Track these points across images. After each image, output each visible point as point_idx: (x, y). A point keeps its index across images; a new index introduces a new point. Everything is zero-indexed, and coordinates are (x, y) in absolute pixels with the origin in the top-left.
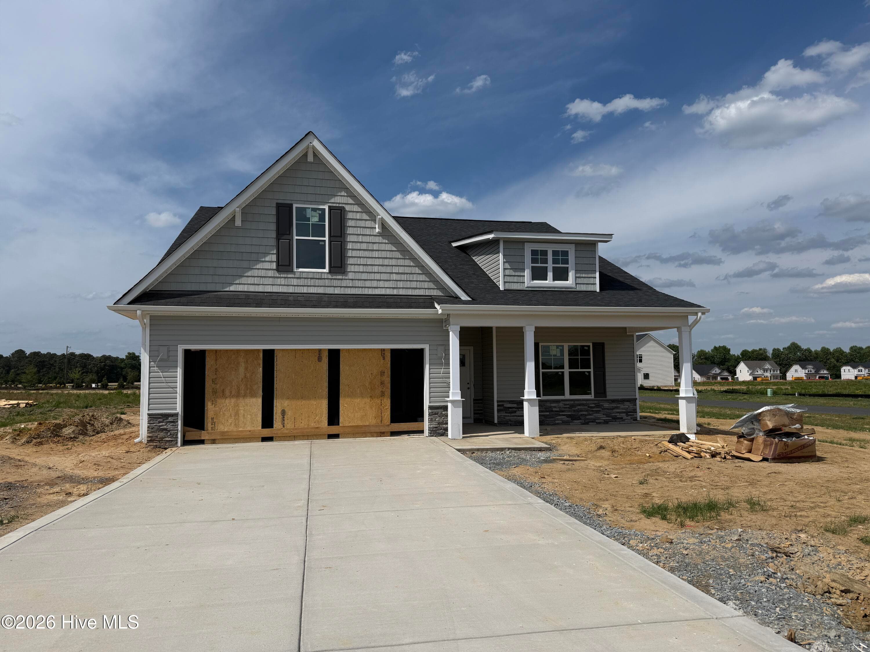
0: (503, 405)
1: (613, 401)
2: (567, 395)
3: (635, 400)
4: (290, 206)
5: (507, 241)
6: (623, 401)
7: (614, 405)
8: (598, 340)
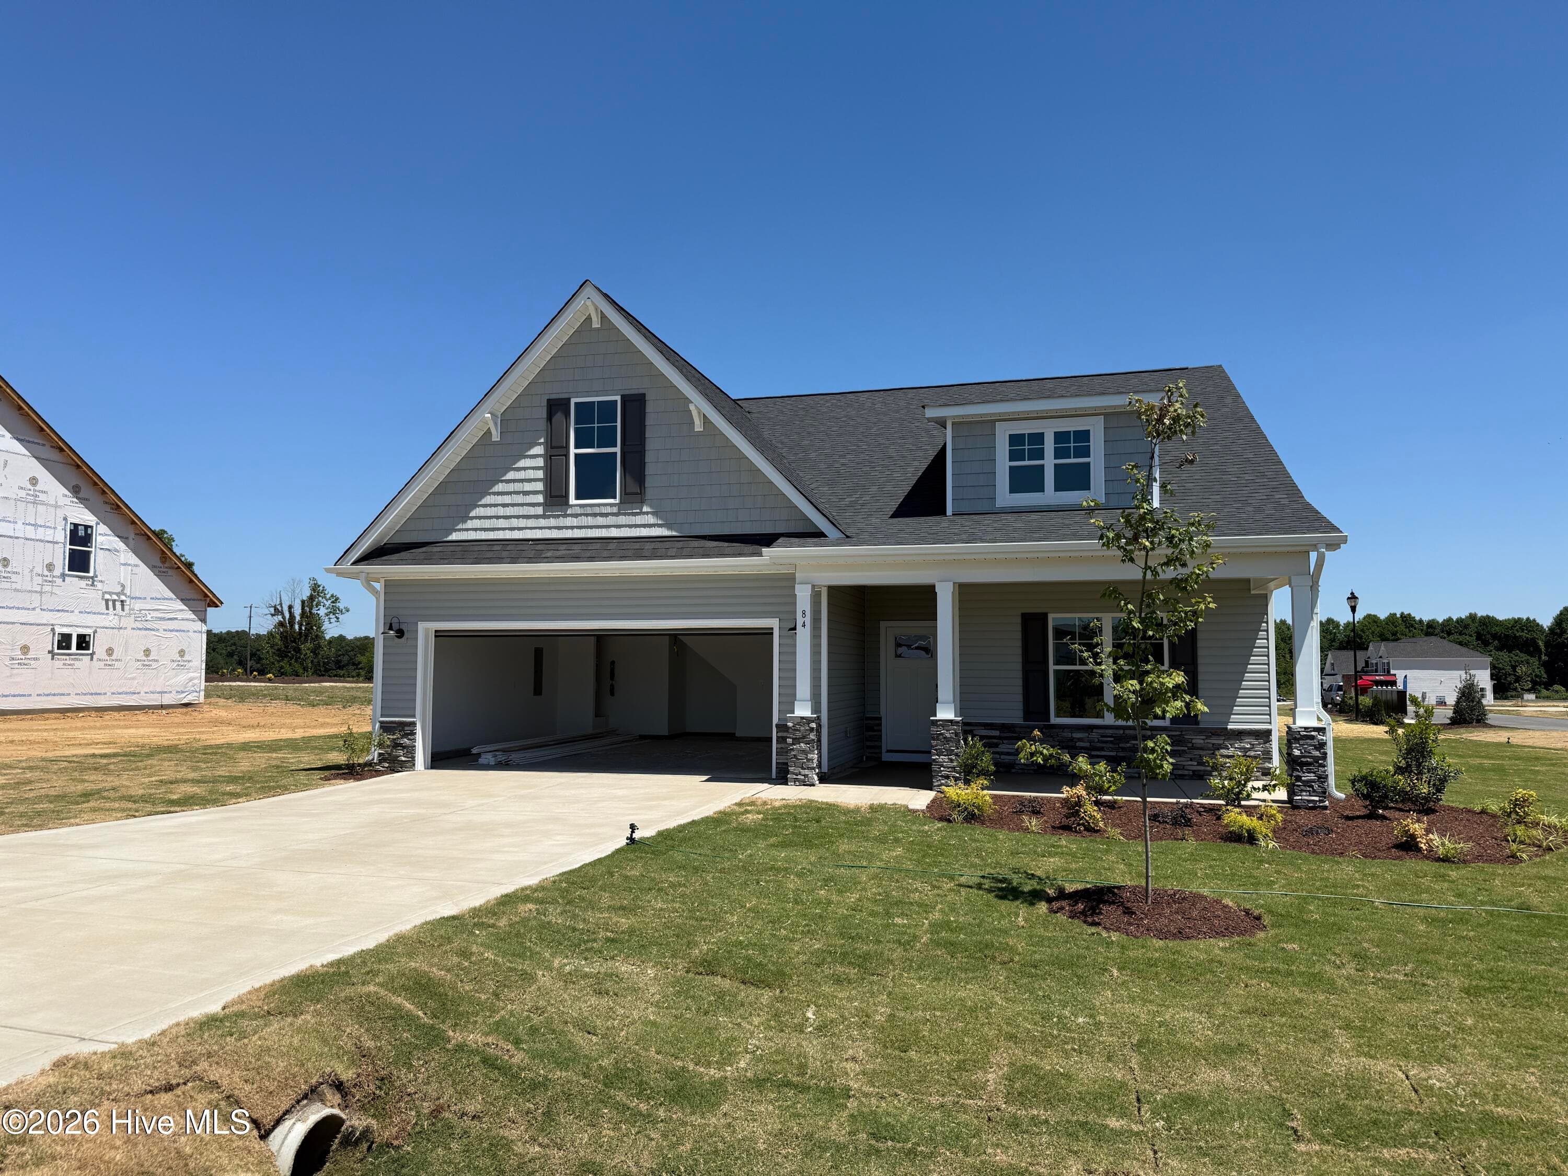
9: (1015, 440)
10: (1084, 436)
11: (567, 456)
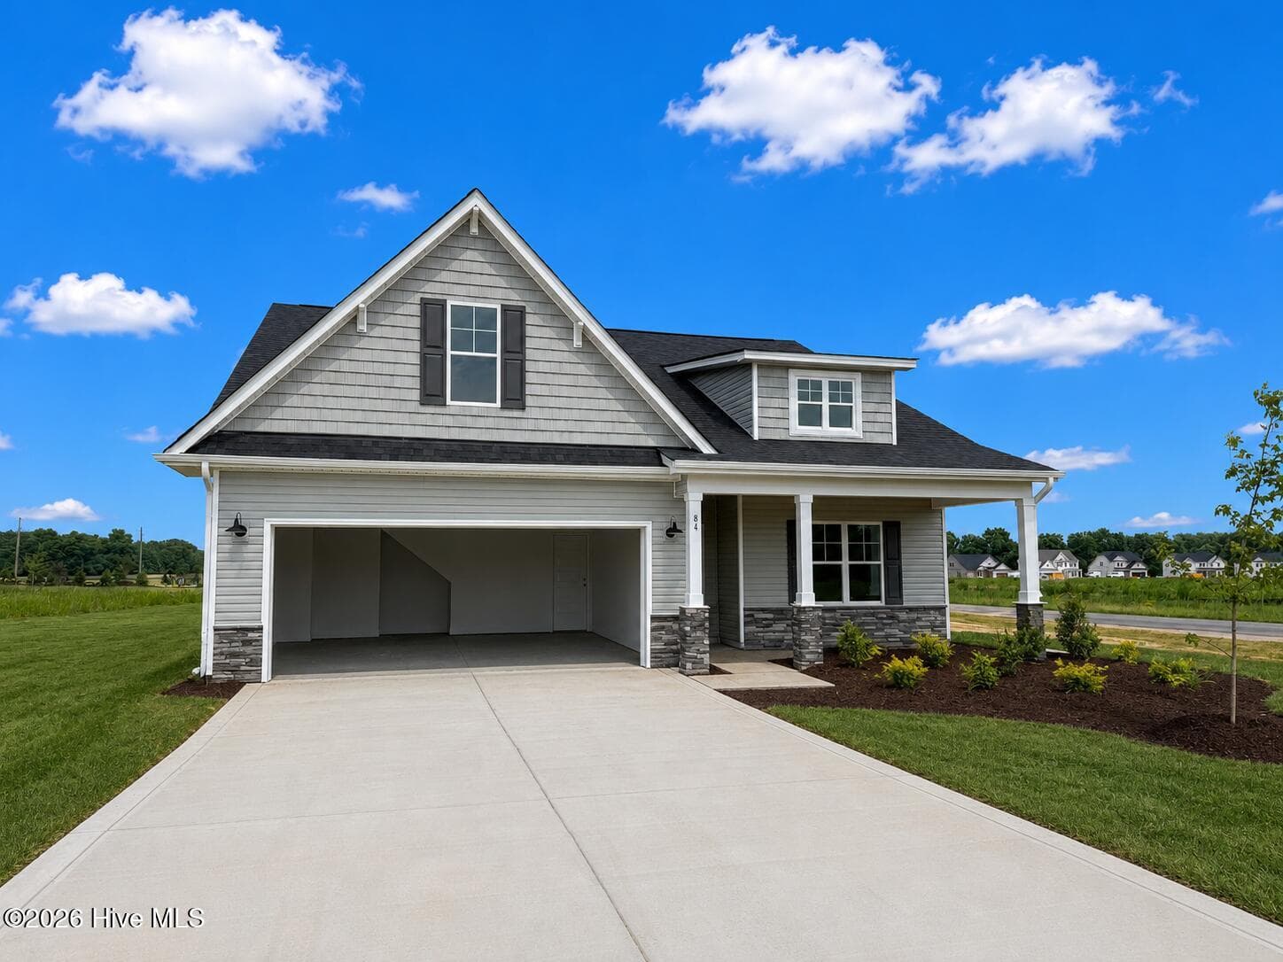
0: (753, 616)
1: (911, 609)
2: (847, 601)
3: (944, 608)
4: (443, 304)
5: (763, 365)
6: (926, 609)
7: (914, 615)
8: (892, 518)
9: (802, 384)
10: (848, 386)
11: (444, 356)
